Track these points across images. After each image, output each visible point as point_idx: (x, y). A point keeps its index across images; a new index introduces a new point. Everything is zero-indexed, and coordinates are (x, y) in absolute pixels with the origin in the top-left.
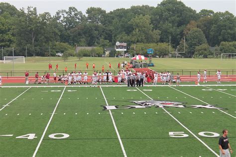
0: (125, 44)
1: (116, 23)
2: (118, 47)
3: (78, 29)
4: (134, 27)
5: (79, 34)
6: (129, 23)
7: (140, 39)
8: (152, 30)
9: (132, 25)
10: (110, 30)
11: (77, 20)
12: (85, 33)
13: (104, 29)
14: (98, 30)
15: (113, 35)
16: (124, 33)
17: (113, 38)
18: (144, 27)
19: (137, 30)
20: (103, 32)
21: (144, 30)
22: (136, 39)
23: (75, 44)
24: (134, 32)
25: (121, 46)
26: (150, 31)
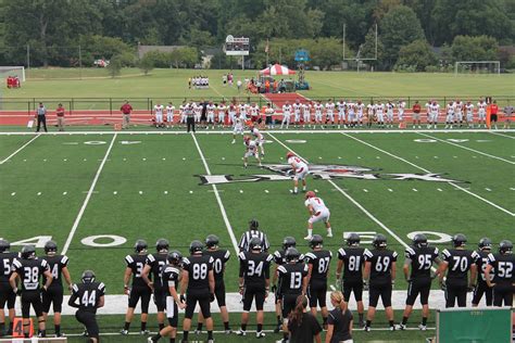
0: (246, 41)
2: (231, 47)
3: (143, 6)
4: (266, 3)
5: (146, 18)
7: (278, 28)
8: (306, 10)
10: (213, 10)
12: (157, 15)
13: (200, 7)
14: (187, 10)
15: (219, 21)
16: (244, 15)
17: (219, 26)
18: (288, 3)
19: (273, 9)
20: (197, 13)
21: (289, 9)
22: (271, 30)
23: (136, 39)
24: (265, 14)
25: (237, 44)
26: (302, 12)
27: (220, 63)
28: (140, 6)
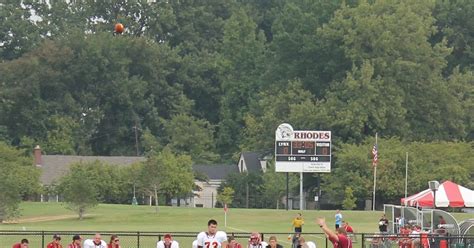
0: (324, 138)
1: (243, 35)
3: (43, 61)
4: (352, 54)
5: (48, 92)
6: (324, 30)
7: (380, 115)
8: (446, 73)
9: (340, 42)
10: (209, 74)
11: (35, 18)
12: (78, 85)
13: (177, 66)
14: (146, 74)
15: (224, 100)
16: (298, 83)
17: (225, 112)
18: (405, 55)
19: (368, 69)
20: (171, 80)
21: (405, 70)
22: (362, 119)
23: (26, 140)
24: (351, 82)
25: (303, 145)
26: (435, 77)
27: (250, 193)
28: (35, 61)
